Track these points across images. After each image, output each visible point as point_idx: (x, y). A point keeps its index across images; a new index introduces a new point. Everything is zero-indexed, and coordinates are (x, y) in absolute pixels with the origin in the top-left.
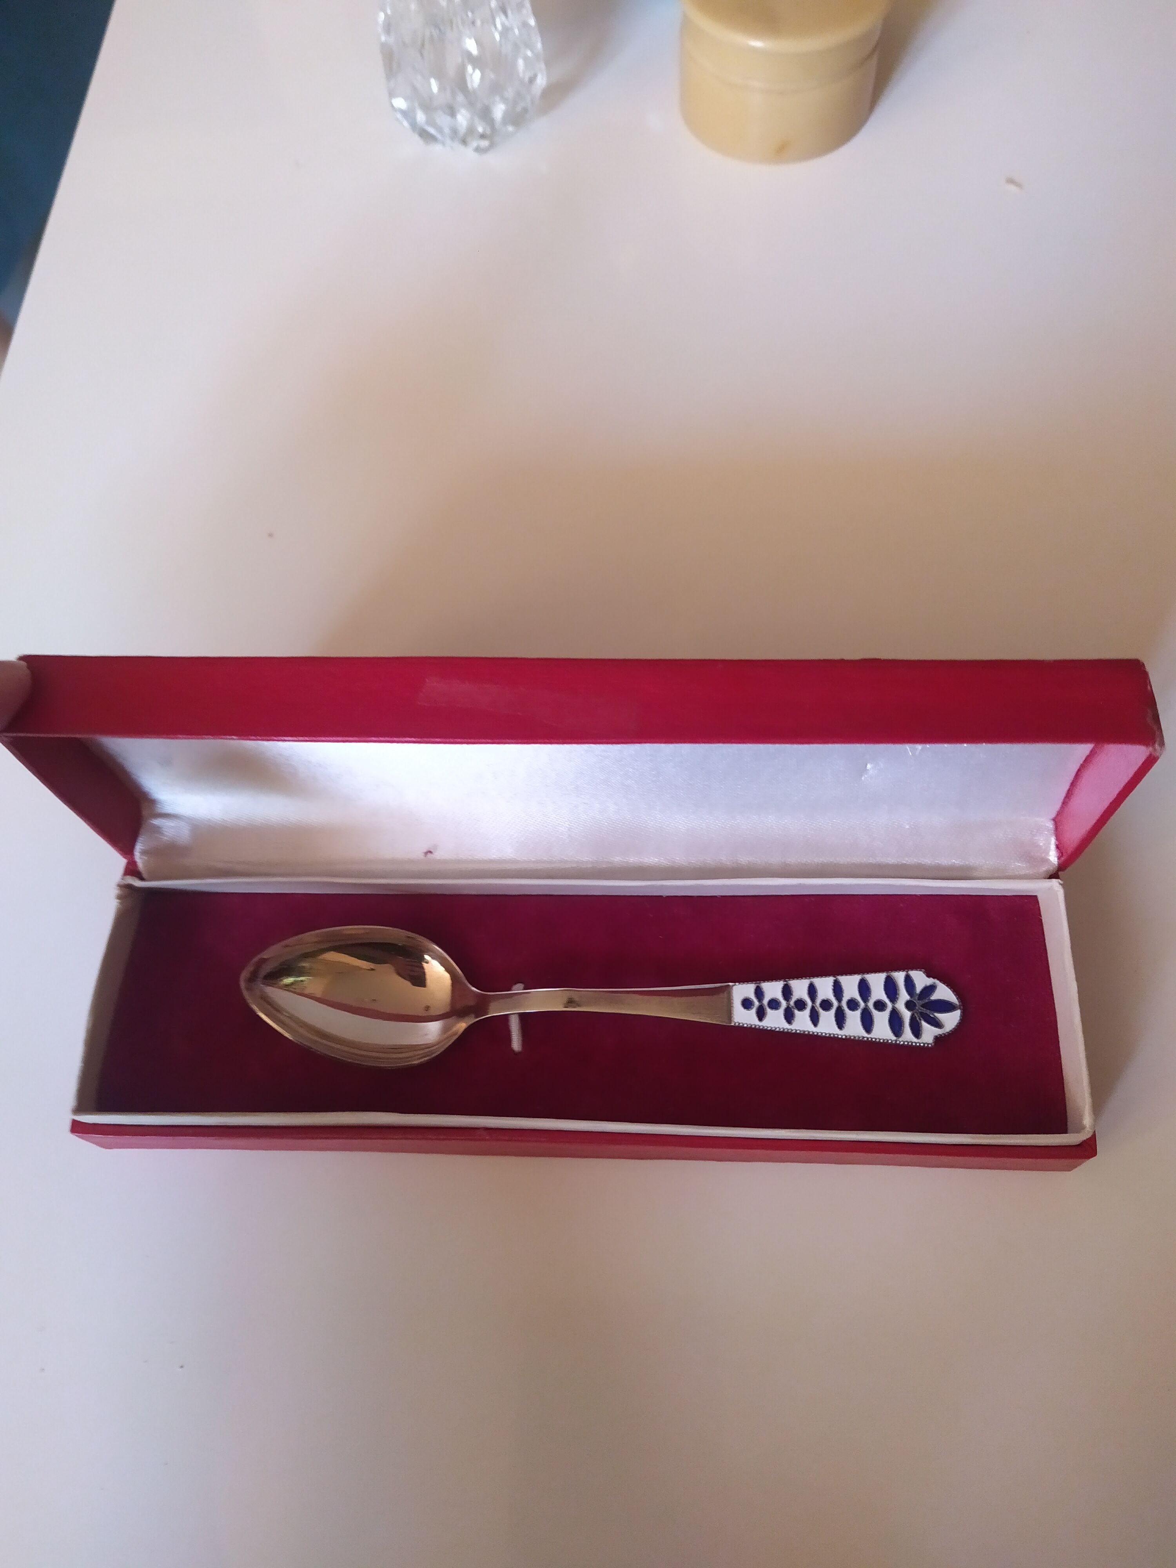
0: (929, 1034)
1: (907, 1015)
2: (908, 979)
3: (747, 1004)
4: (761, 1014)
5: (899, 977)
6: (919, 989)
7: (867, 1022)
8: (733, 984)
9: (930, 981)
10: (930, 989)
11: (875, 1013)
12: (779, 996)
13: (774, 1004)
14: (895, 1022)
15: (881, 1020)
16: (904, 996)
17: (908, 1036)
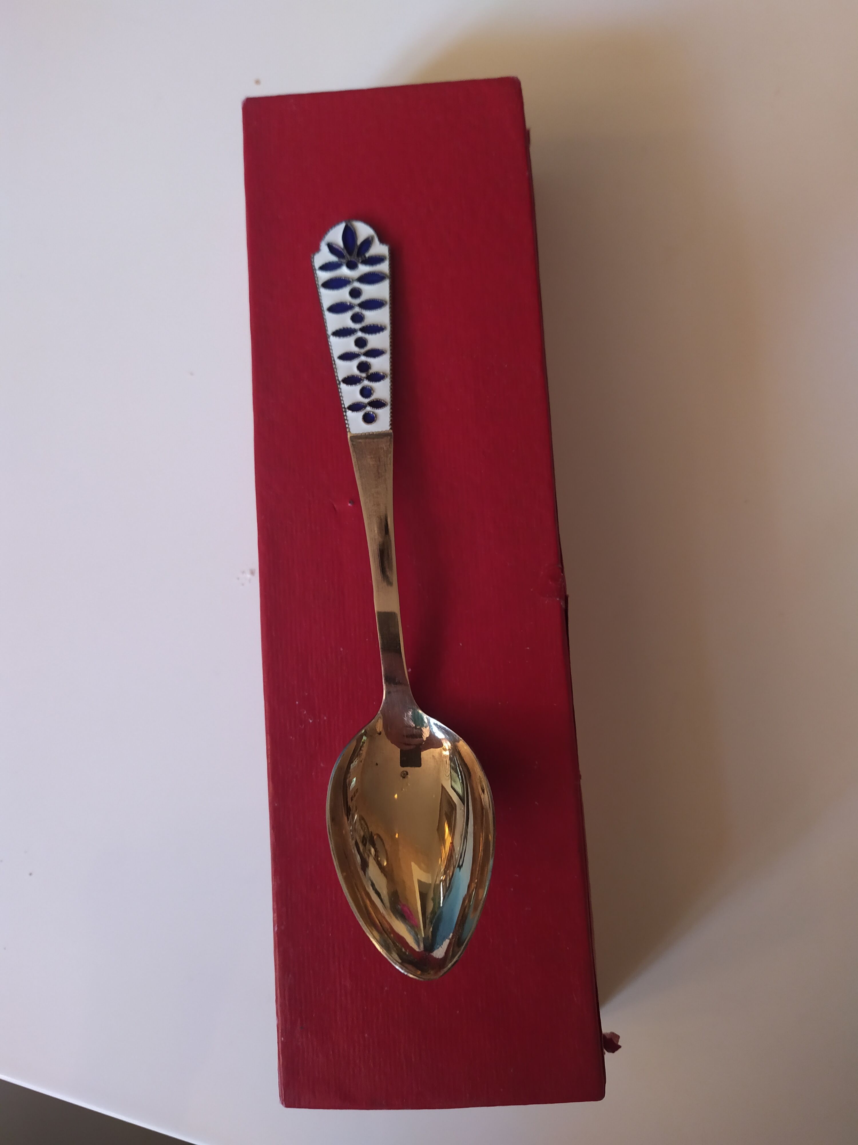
0: (379, 249)
1: (363, 269)
2: (325, 267)
3: (369, 419)
4: (378, 404)
5: (323, 276)
6: (333, 258)
7: (373, 304)
8: (348, 434)
9: (324, 247)
10: (332, 248)
11: (363, 298)
12: (357, 388)
13: (366, 392)
14: (370, 279)
15: (370, 291)
16: (344, 271)
17: (384, 267)
